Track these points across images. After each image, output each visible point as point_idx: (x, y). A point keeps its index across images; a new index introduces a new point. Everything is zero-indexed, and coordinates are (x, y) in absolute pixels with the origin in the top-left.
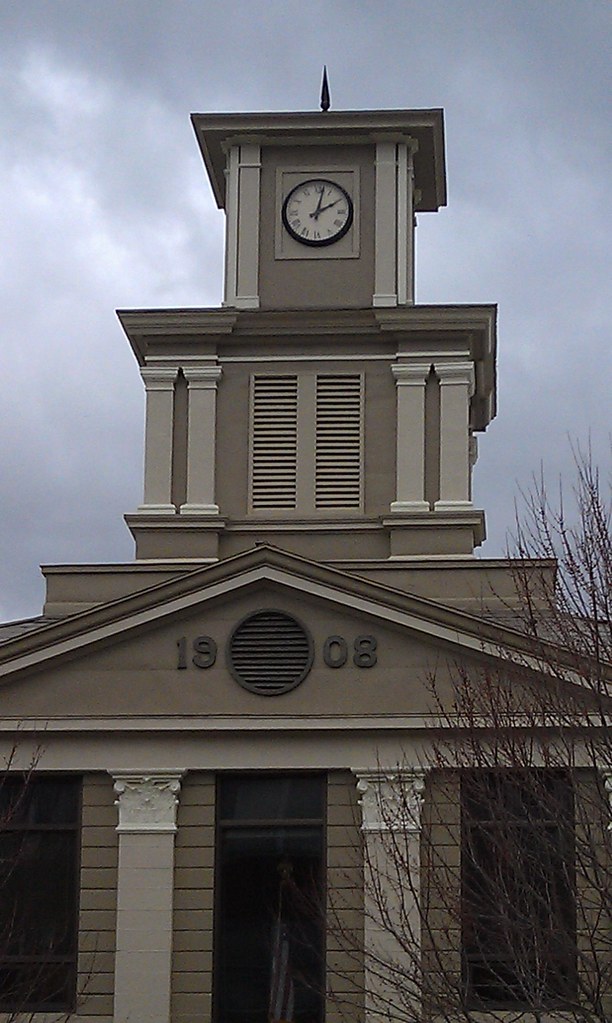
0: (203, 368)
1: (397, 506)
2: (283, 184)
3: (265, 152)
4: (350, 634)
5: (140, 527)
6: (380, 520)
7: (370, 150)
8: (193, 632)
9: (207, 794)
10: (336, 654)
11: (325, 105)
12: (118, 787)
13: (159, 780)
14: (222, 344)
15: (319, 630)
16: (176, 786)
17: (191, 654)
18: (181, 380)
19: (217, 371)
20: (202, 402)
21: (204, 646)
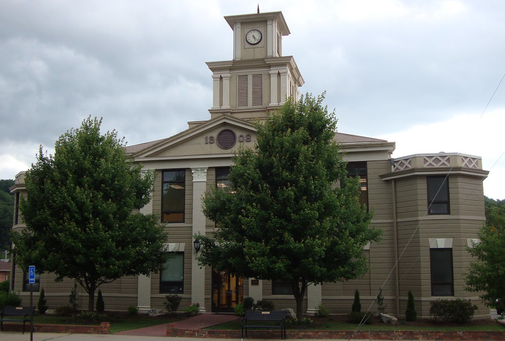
0: (226, 74)
1: (270, 105)
2: (246, 31)
3: (242, 23)
4: (245, 134)
5: (211, 111)
6: (267, 108)
7: (266, 21)
8: (209, 135)
9: (213, 172)
10: (241, 139)
11: (258, 12)
12: (193, 171)
13: (202, 169)
14: (231, 69)
15: (238, 133)
16: (206, 171)
17: (209, 140)
18: (221, 78)
19: (229, 75)
20: (226, 82)
21: (212, 138)
